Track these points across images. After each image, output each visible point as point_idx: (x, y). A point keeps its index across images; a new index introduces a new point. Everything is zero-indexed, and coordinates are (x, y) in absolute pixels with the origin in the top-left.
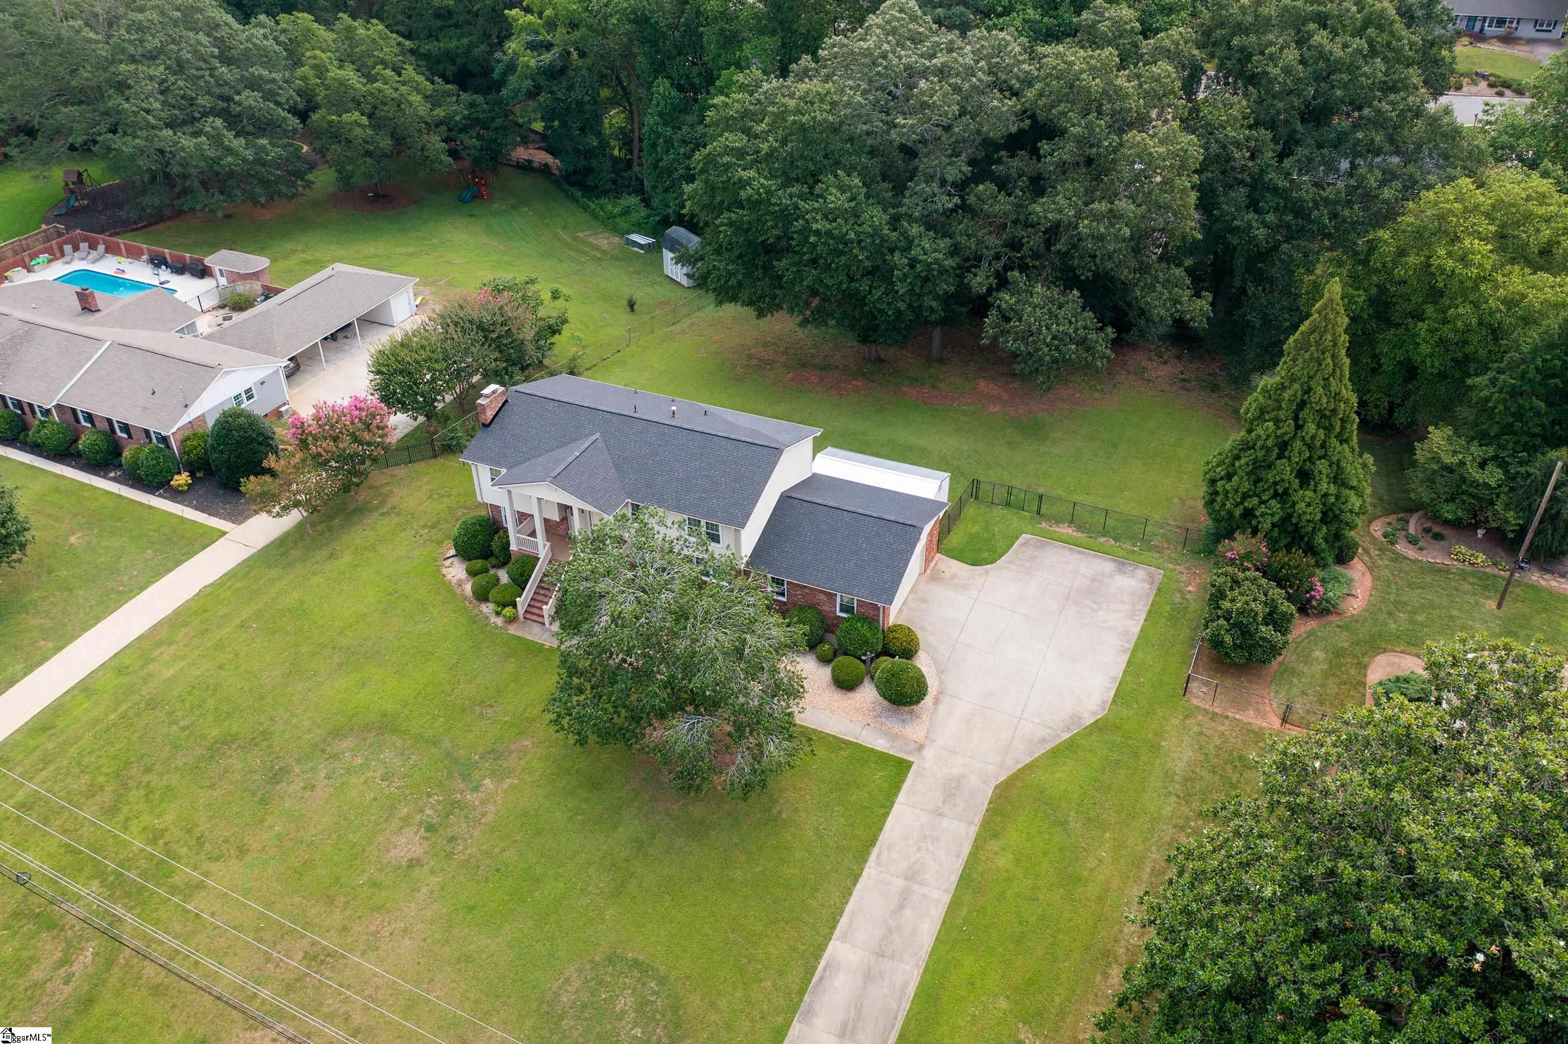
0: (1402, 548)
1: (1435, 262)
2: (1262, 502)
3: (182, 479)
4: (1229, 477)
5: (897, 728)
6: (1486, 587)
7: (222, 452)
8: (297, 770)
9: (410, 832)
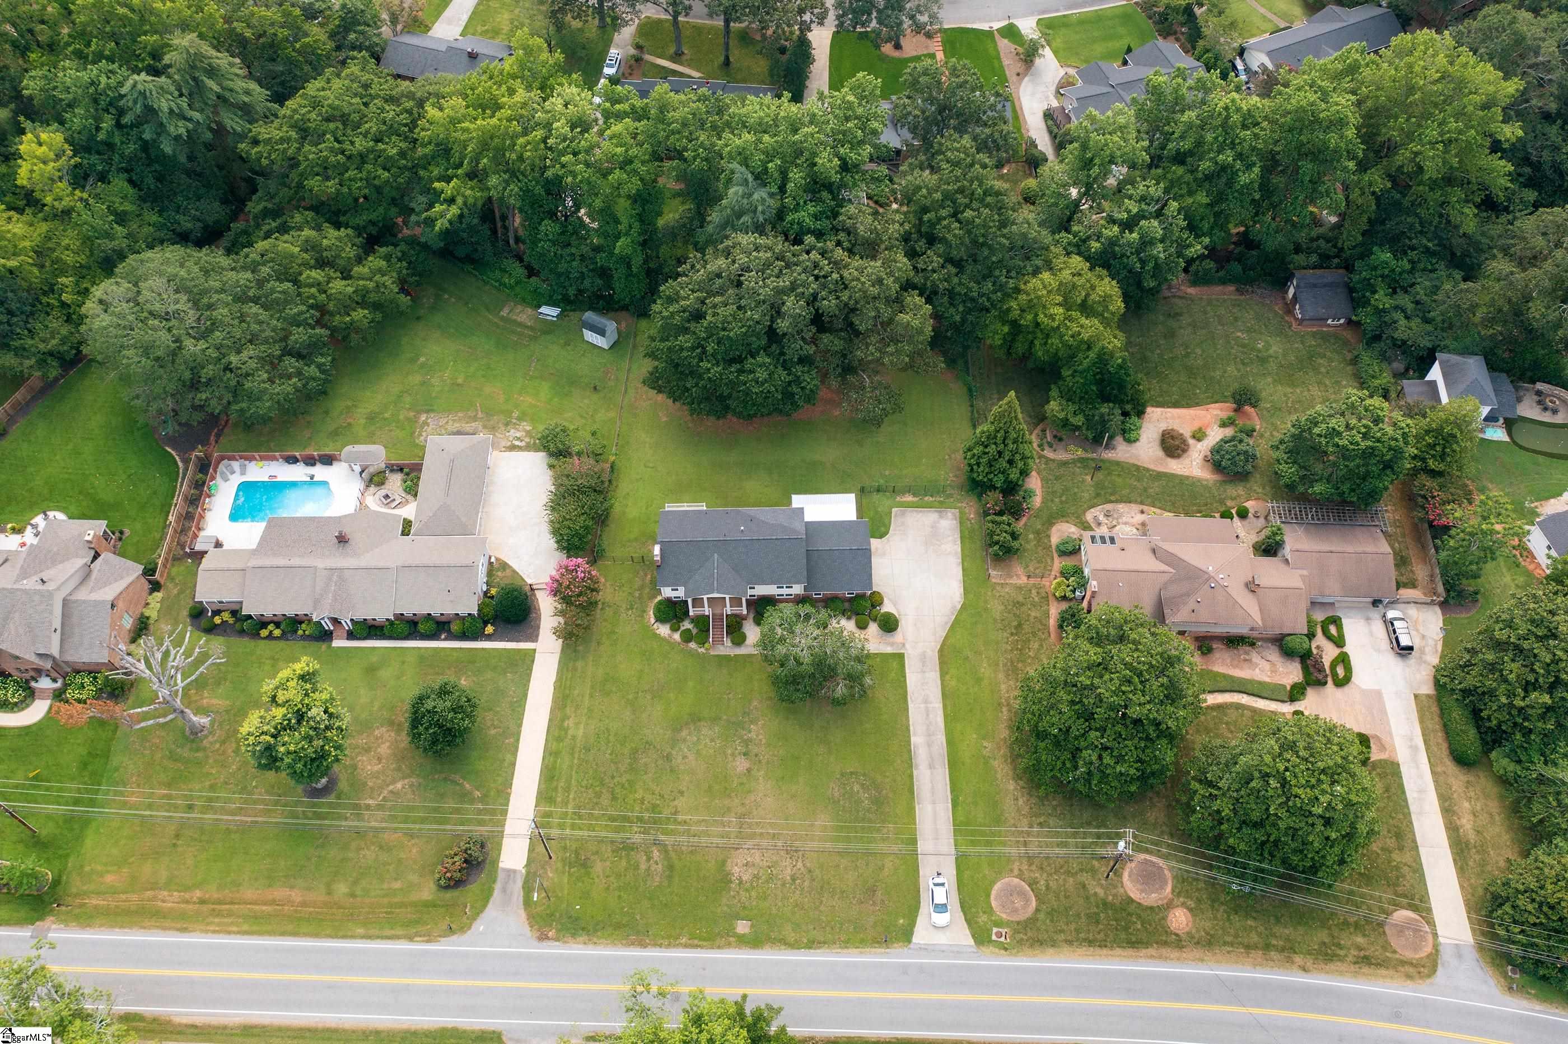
0: (1048, 453)
2: (995, 476)
3: (489, 629)
4: (978, 464)
5: (891, 640)
6: (1085, 467)
8: (674, 752)
9: (738, 758)
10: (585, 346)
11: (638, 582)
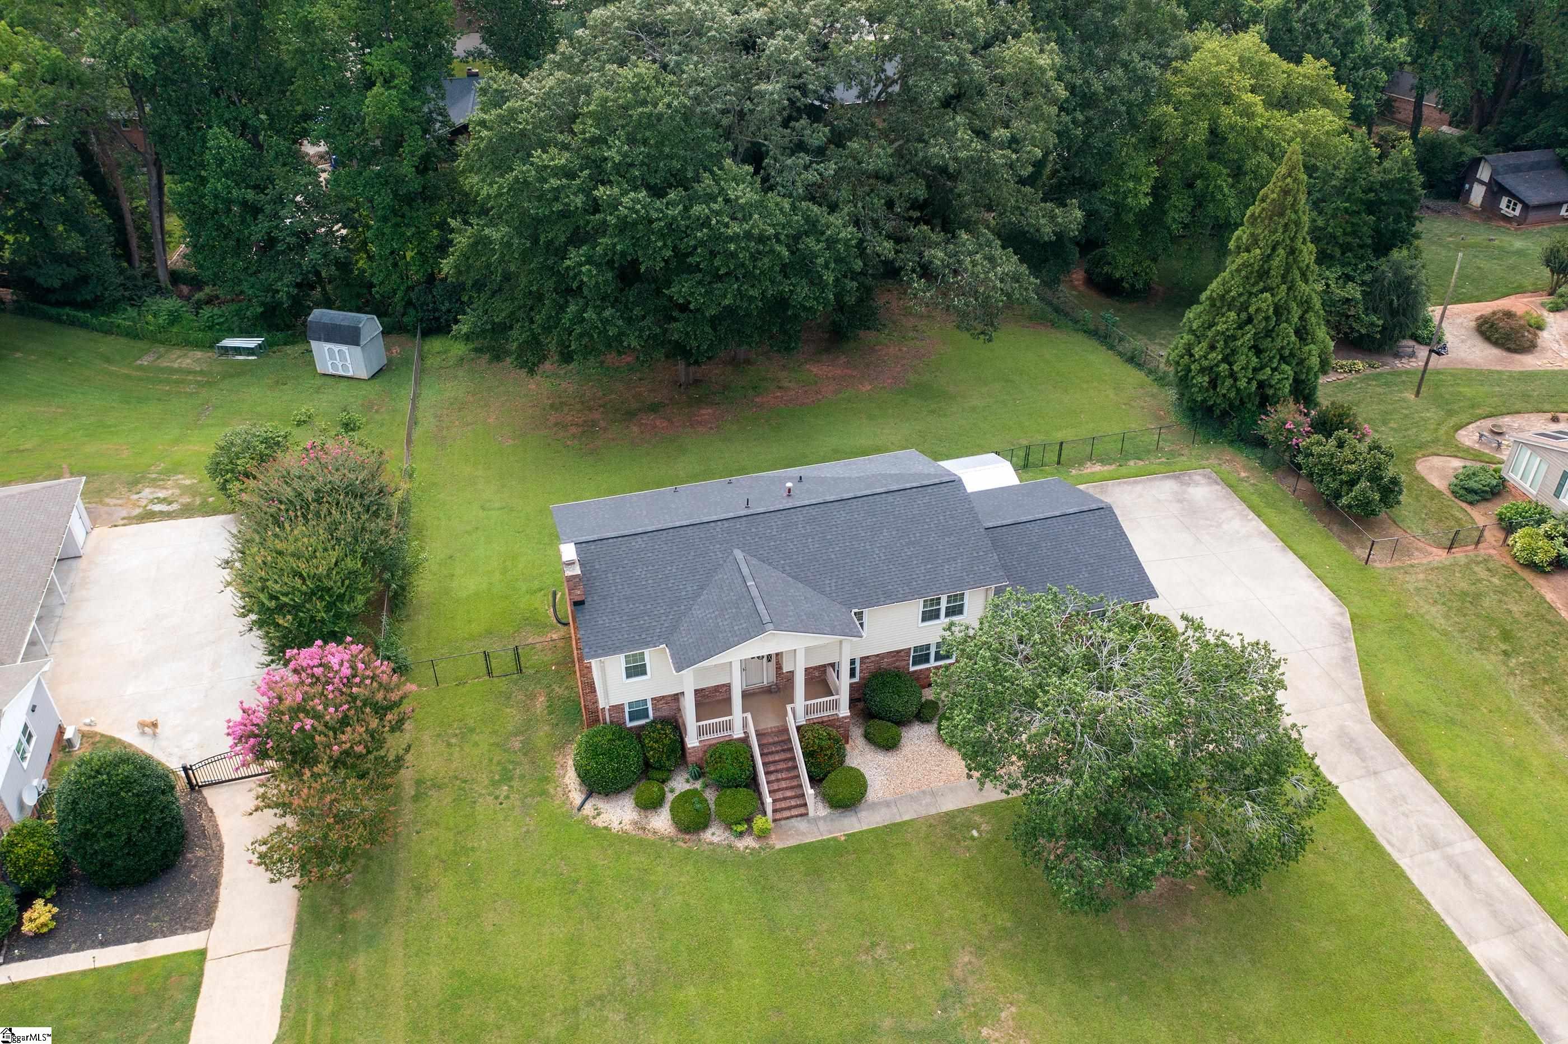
1: (1223, 123)
2: (1274, 370)
3: (41, 915)
4: (1228, 359)
7: (110, 835)
10: (319, 382)
11: (512, 716)
